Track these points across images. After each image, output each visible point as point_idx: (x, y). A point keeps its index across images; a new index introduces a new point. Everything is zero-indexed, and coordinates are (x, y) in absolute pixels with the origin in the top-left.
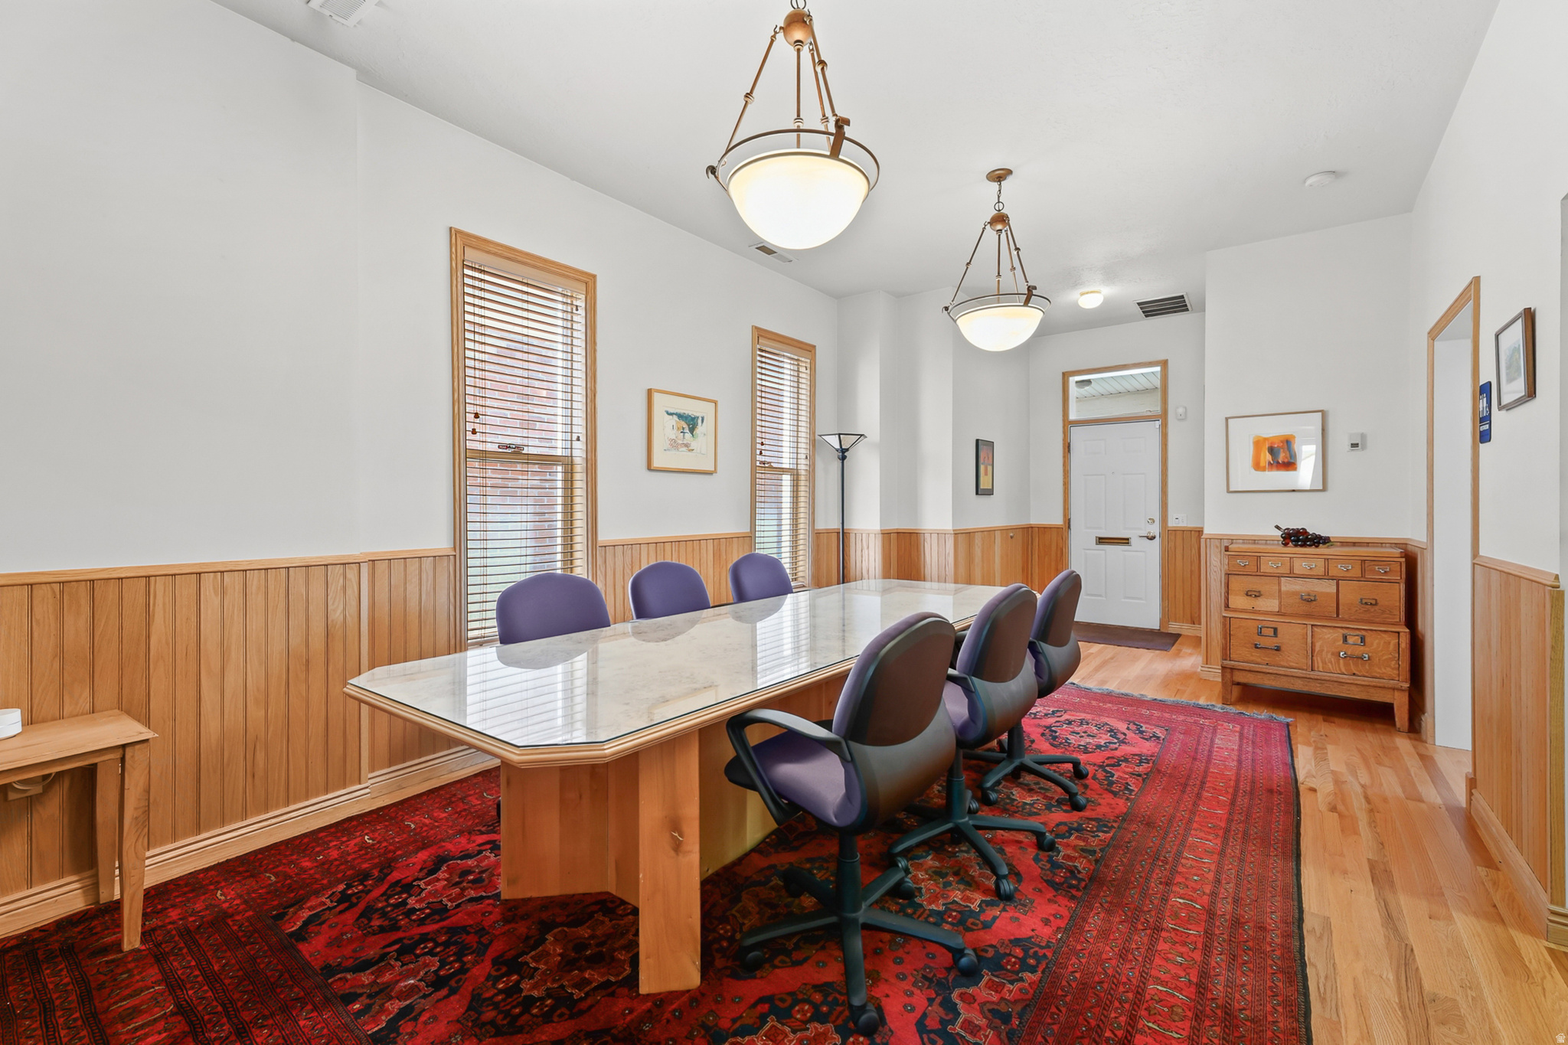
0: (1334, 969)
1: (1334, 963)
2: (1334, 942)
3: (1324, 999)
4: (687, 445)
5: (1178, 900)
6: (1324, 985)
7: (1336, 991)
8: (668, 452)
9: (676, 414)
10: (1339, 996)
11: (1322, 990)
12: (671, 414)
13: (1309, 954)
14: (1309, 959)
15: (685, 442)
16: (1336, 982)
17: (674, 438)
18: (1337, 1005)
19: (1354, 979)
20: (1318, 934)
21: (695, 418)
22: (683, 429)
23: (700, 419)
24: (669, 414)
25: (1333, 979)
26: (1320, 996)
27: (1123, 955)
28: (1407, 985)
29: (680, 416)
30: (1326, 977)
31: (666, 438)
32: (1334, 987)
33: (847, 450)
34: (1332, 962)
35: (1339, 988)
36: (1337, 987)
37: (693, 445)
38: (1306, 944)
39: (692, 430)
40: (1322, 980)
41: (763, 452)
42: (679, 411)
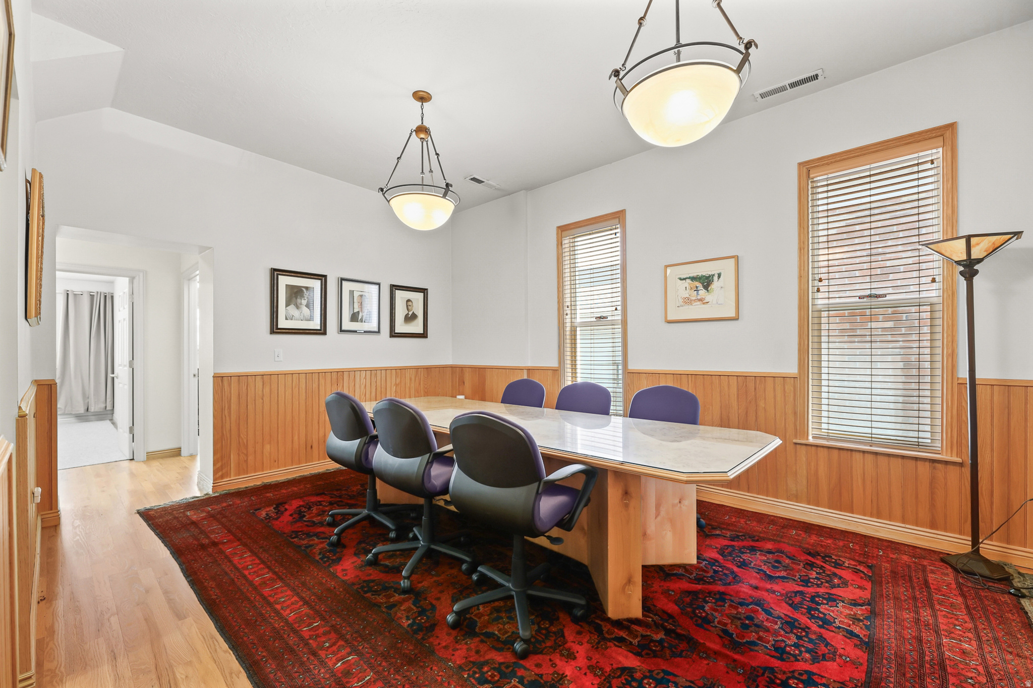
0: (214, 659)
1: (215, 663)
2: (222, 677)
3: (212, 638)
4: (700, 300)
5: (317, 624)
6: (215, 645)
7: (208, 647)
8: (681, 308)
9: (689, 278)
10: (205, 645)
11: (215, 642)
12: (685, 279)
13: (231, 656)
14: (230, 653)
15: (699, 298)
16: (210, 652)
17: (688, 296)
18: (205, 640)
19: (201, 662)
20: (234, 675)
21: (710, 276)
22: (697, 287)
23: (716, 276)
24: (681, 279)
25: (211, 652)
26: (215, 638)
27: (304, 584)
28: (170, 684)
29: (693, 279)
30: (216, 650)
31: (679, 298)
32: (210, 649)
33: (979, 261)
34: (217, 663)
35: (207, 650)
36: (209, 649)
37: (708, 297)
38: (237, 662)
39: (706, 287)
40: (217, 647)
41: (821, 288)
42: (691, 275)
